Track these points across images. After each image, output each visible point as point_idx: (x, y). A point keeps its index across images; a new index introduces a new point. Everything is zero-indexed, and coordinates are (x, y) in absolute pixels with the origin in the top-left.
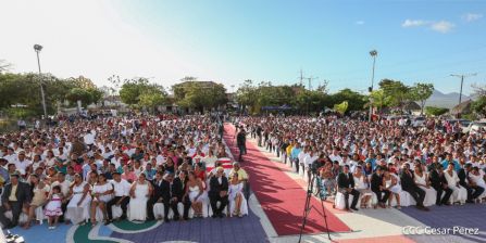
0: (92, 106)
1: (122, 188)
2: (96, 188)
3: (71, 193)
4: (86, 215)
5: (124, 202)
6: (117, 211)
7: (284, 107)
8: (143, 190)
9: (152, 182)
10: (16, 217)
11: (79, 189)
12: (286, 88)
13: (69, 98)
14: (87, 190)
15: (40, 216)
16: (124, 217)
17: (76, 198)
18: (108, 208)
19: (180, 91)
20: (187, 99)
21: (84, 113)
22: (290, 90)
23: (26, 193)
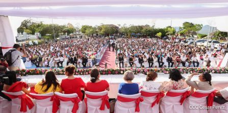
0: (71, 34)
1: (61, 59)
2: (56, 59)
3: (50, 60)
4: (53, 65)
5: (62, 63)
6: (60, 65)
7: (139, 34)
8: (66, 60)
9: (69, 58)
10: (39, 65)
11: (52, 59)
12: (139, 27)
14: (53, 59)
15: (44, 65)
16: (62, 66)
17: (51, 61)
18: (58, 63)
19: (100, 29)
20: (102, 32)
21: (67, 37)
22: (141, 27)
23: (41, 59)
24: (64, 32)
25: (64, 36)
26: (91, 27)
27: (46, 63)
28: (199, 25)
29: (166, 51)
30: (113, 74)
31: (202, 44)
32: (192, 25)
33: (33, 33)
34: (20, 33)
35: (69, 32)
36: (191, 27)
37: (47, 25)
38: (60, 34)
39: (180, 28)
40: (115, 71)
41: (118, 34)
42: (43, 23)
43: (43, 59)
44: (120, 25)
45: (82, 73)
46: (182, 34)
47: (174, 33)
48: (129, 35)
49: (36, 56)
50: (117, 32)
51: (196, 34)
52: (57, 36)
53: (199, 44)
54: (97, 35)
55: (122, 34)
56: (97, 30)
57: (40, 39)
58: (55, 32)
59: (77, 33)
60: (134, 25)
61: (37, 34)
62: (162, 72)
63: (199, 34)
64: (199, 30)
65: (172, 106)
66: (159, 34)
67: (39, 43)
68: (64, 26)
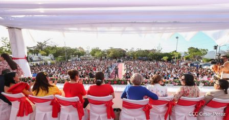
0: (81, 57)
7: (145, 58)
12: (146, 51)
19: (108, 52)
20: (110, 55)
21: (78, 59)
22: (148, 51)
24: (75, 55)
25: (75, 59)
26: (100, 51)
28: (204, 50)
29: (172, 72)
30: (119, 84)
31: (208, 67)
32: (197, 50)
33: (47, 55)
34: (36, 55)
35: (79, 55)
36: (196, 52)
38: (71, 56)
39: (186, 53)
40: (122, 81)
41: (126, 57)
42: (57, 46)
44: (127, 50)
45: (87, 82)
46: (187, 59)
47: (180, 57)
48: (136, 58)
50: (124, 56)
51: (201, 58)
52: (69, 58)
53: (205, 67)
54: (106, 58)
55: (129, 58)
56: (106, 53)
57: (52, 59)
58: (67, 54)
59: (87, 56)
61: (51, 56)
62: (172, 83)
63: (205, 59)
64: (204, 54)
65: (184, 117)
66: (165, 58)
67: (52, 64)
68: (75, 50)
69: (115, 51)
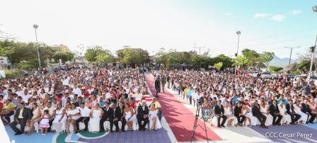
0: (68, 62)
1: (85, 112)
2: (70, 112)
3: (55, 115)
4: (63, 128)
5: (86, 120)
7: (184, 65)
8: (97, 114)
9: (103, 109)
10: (23, 128)
11: (60, 112)
12: (185, 53)
13: (54, 58)
14: (64, 113)
16: (86, 129)
17: (58, 118)
20: (125, 59)
21: (63, 66)
22: (188, 55)
23: (28, 114)
24: (57, 58)
25: (56, 65)
27: (45, 122)
28: (269, 54)
35: (64, 58)
37: (24, 44)
38: (48, 61)
43: (35, 113)
49: (13, 105)
57: (9, 68)
60: (177, 51)
61: (3, 60)
69: (133, 52)
